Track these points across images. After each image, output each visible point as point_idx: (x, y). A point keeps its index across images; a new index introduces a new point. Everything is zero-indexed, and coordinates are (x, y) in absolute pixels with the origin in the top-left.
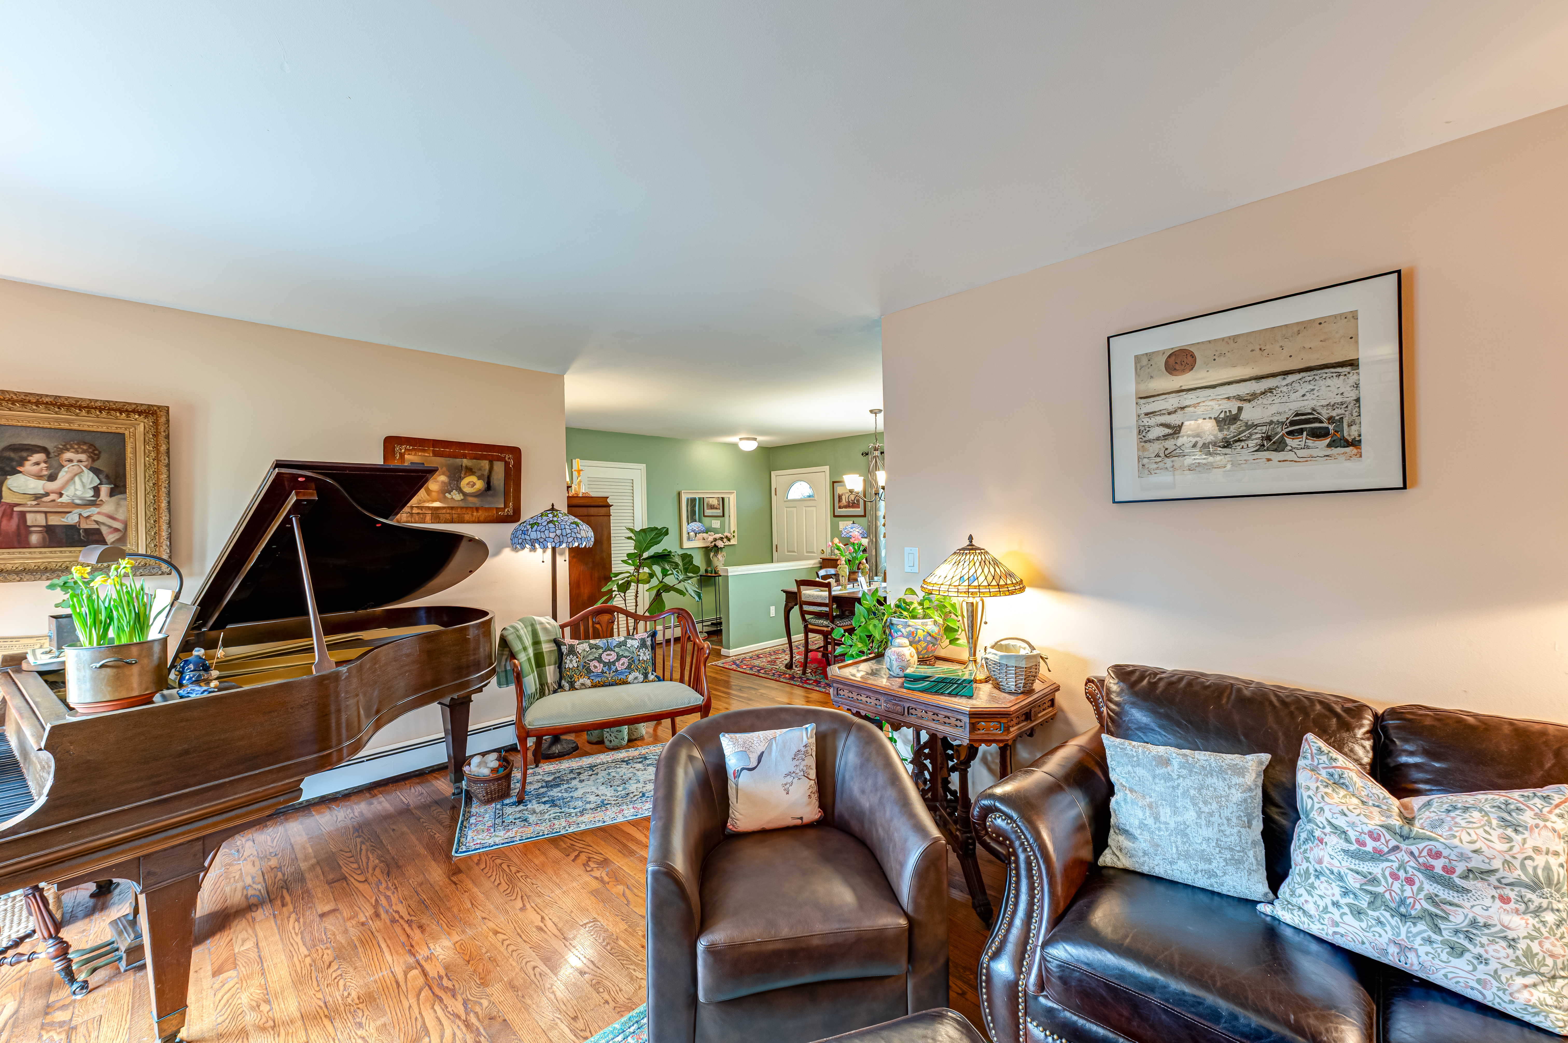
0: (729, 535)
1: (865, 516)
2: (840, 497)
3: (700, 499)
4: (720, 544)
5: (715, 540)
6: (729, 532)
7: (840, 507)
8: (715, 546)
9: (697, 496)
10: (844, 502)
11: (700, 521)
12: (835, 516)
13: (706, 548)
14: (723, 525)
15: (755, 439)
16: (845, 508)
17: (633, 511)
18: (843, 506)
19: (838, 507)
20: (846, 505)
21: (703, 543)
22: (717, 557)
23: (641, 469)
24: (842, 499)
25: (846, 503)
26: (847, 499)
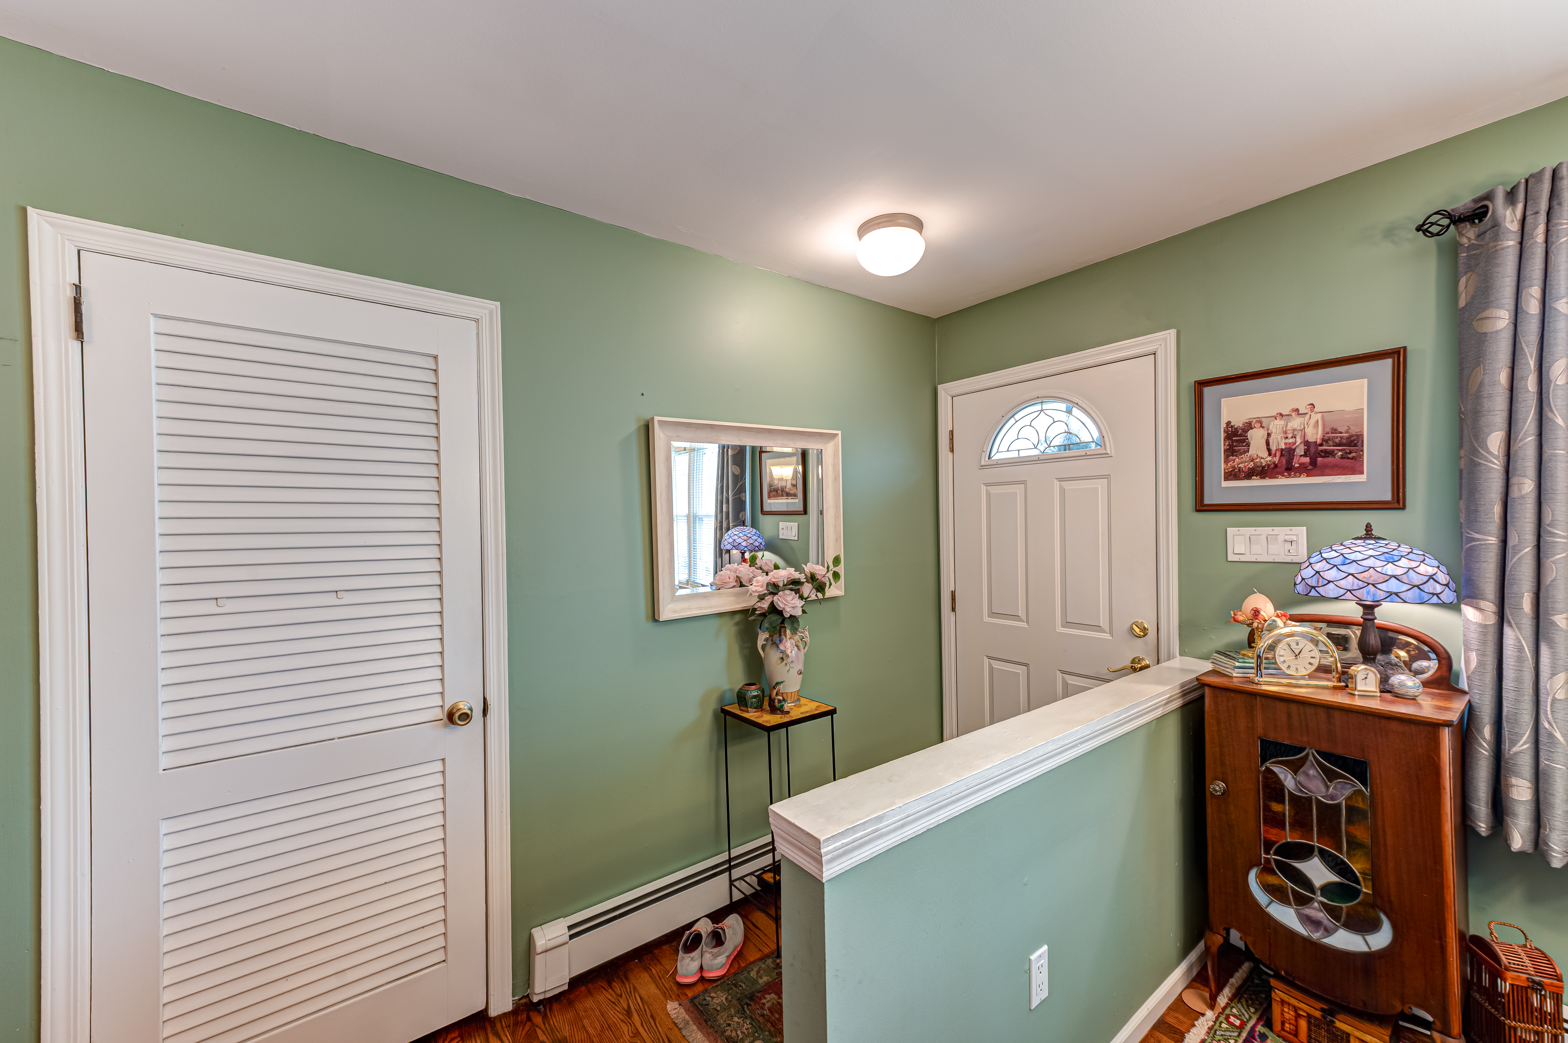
0: (819, 570)
1: (1395, 503)
2: (1237, 435)
3: (753, 448)
4: (789, 603)
5: (774, 589)
6: (821, 560)
7: (1232, 475)
8: (773, 609)
9: (749, 441)
10: (1257, 449)
11: (754, 525)
12: (1201, 507)
13: (745, 612)
14: (803, 531)
15: (917, 224)
16: (1264, 478)
17: (432, 484)
18: (1249, 469)
19: (1225, 473)
20: (1269, 465)
21: (732, 599)
22: (782, 647)
23: (477, 321)
24: (1248, 445)
25: (1269, 458)
26: (1278, 442)
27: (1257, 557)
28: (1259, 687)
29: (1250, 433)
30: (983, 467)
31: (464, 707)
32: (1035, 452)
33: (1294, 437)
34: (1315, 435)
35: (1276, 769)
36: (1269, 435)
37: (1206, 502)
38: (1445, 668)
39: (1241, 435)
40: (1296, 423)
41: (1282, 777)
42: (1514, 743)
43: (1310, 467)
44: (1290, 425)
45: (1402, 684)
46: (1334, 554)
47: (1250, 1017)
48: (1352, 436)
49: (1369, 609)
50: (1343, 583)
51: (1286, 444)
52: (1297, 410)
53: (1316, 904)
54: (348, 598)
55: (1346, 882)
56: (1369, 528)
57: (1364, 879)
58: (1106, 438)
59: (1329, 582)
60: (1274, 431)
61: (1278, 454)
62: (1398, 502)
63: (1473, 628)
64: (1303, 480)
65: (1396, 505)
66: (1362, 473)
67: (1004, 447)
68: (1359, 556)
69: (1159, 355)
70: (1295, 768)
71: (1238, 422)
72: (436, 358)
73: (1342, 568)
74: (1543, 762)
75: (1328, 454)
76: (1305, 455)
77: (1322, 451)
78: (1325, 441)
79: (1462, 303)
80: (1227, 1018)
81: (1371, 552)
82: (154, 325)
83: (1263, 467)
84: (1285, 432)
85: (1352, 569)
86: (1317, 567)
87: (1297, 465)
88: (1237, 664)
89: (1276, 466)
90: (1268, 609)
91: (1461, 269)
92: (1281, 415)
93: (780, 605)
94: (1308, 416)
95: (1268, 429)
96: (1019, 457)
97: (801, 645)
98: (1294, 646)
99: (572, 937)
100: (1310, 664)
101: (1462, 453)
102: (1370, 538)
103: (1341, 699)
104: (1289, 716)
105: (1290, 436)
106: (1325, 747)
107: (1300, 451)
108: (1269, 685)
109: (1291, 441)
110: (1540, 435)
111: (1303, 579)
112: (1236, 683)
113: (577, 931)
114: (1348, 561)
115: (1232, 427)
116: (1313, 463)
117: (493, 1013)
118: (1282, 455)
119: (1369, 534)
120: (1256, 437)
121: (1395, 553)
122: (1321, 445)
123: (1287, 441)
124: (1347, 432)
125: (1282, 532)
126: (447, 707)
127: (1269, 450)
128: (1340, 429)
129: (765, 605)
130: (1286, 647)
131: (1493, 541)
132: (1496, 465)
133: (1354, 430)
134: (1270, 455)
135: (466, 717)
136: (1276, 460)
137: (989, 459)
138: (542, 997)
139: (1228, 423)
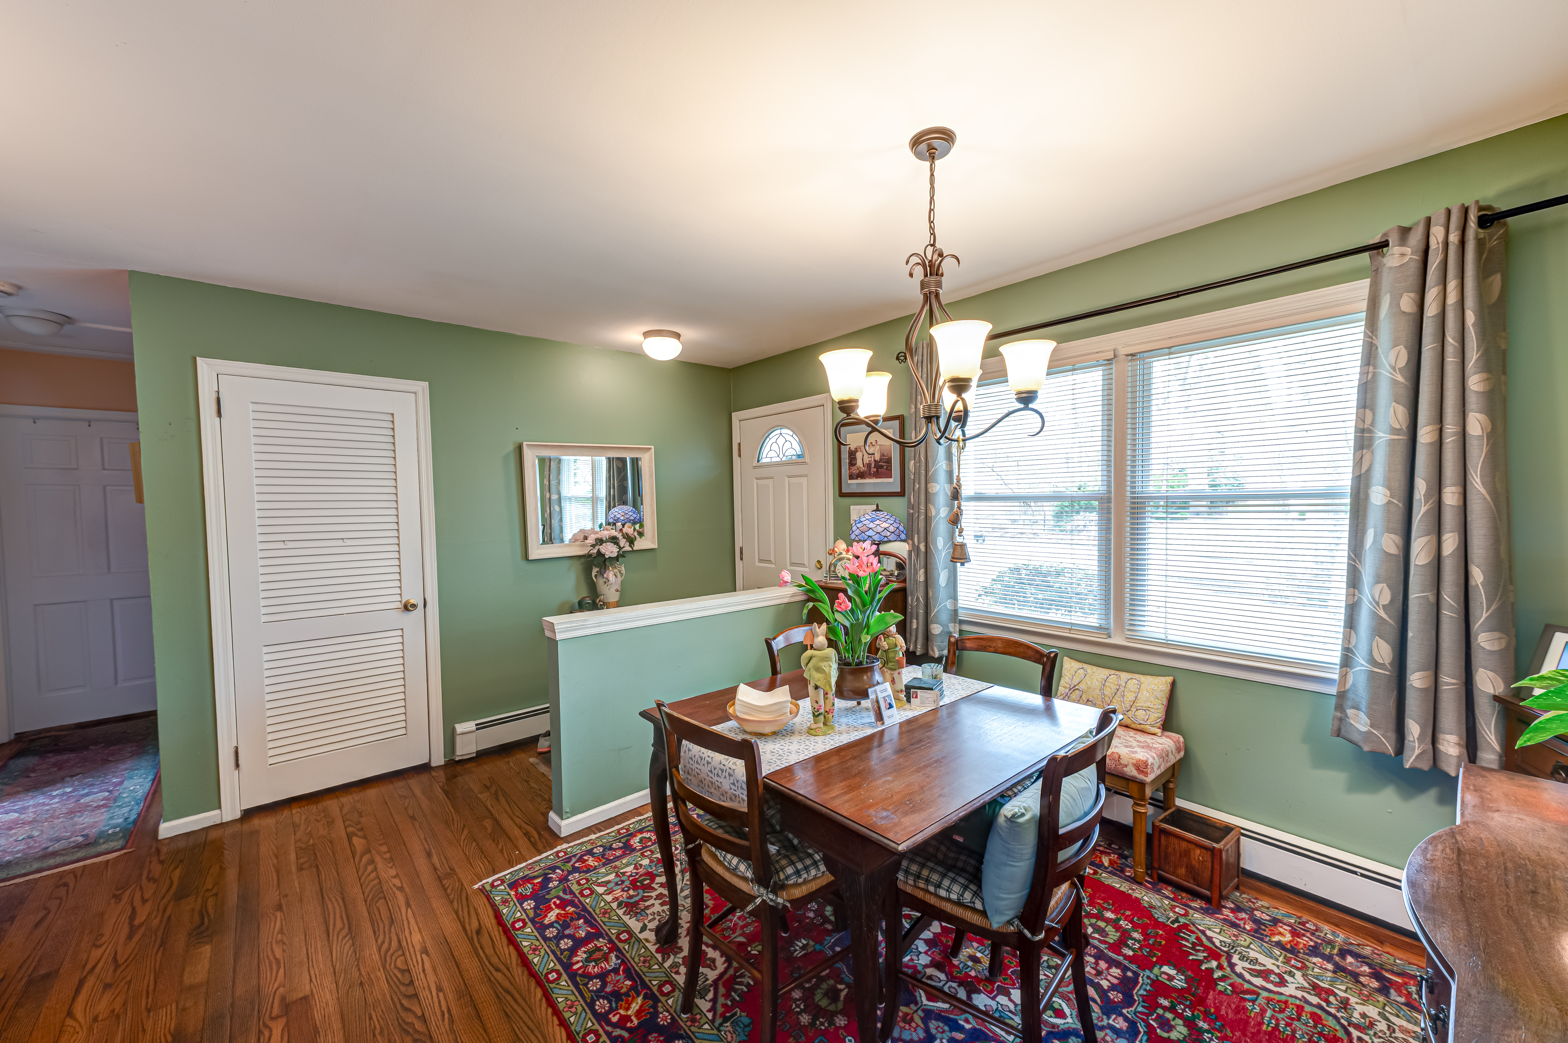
1: (902, 494)
2: (852, 455)
4: (610, 550)
5: (600, 542)
8: (600, 553)
10: (861, 461)
12: (842, 495)
13: (584, 556)
15: (677, 336)
17: (393, 483)
21: (578, 548)
22: (605, 576)
23: (415, 393)
24: (856, 460)
25: (863, 468)
26: (866, 460)
29: (857, 454)
30: (755, 467)
31: (412, 601)
32: (778, 459)
33: (871, 458)
34: (877, 457)
36: (863, 456)
40: (872, 450)
43: (876, 474)
51: (868, 461)
54: (349, 542)
60: (864, 454)
61: (866, 466)
67: (764, 456)
72: (392, 414)
76: (874, 467)
77: (880, 465)
78: (881, 460)
82: (252, 407)
84: (868, 455)
87: (872, 472)
89: (866, 472)
93: (603, 551)
97: (618, 574)
99: (477, 729)
113: (480, 727)
116: (877, 471)
117: (433, 764)
120: (859, 456)
122: (879, 462)
123: (869, 459)
126: (403, 602)
129: (595, 551)
134: (863, 466)
135: (414, 606)
136: (866, 469)
138: (460, 758)
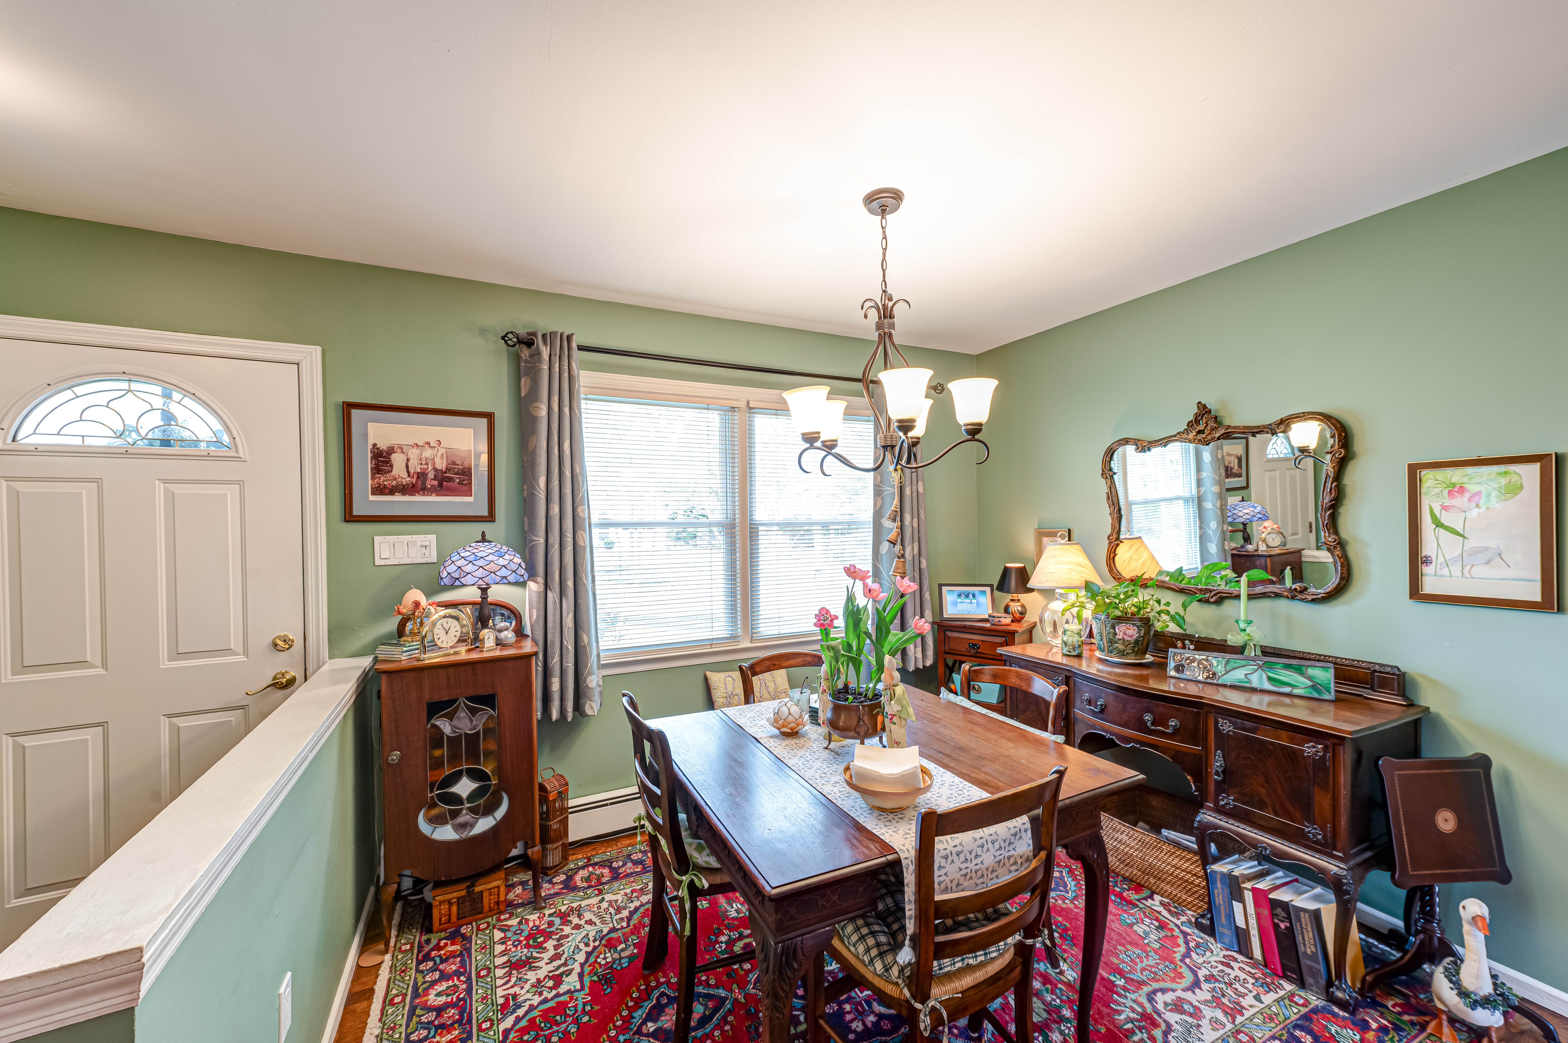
7: (379, 490)
16: (404, 495)
18: (392, 486)
19: (372, 488)
20: (408, 485)
24: (392, 466)
25: (409, 479)
26: (415, 467)
27: (399, 560)
28: (424, 662)
29: (393, 456)
33: (427, 464)
34: (441, 465)
35: (438, 723)
36: (408, 460)
37: (355, 513)
38: (519, 623)
39: (385, 457)
40: (428, 453)
41: (442, 727)
42: (553, 659)
43: (438, 489)
44: (424, 454)
45: (506, 638)
46: (468, 554)
47: (415, 937)
48: (465, 468)
49: (484, 591)
50: (476, 574)
51: (421, 469)
52: (429, 443)
53: (464, 811)
55: (483, 783)
56: (483, 534)
57: (493, 775)
58: (238, 440)
59: (468, 573)
60: (412, 457)
61: (415, 476)
62: (491, 517)
63: (534, 595)
64: (434, 498)
65: (491, 519)
66: (471, 495)
68: (483, 554)
69: (303, 366)
70: (450, 717)
71: (383, 445)
73: (475, 562)
74: (564, 664)
75: (450, 480)
76: (435, 479)
77: (446, 477)
78: (448, 470)
79: (523, 394)
80: (400, 950)
81: (489, 551)
83: (404, 486)
84: (421, 460)
85: (481, 563)
86: (459, 563)
87: (429, 486)
88: (405, 649)
89: (414, 486)
90: (424, 601)
91: (522, 372)
92: (417, 445)
94: (436, 449)
95: (407, 455)
96: (84, 446)
98: (445, 625)
100: (455, 636)
101: (525, 487)
102: (486, 542)
103: (475, 656)
104: (448, 678)
105: (424, 463)
106: (471, 692)
107: (431, 475)
108: (432, 658)
109: (425, 467)
110: (560, 481)
111: (449, 574)
112: (405, 664)
114: (478, 558)
115: (378, 449)
116: (440, 485)
118: (418, 477)
119: (484, 539)
120: (398, 460)
121: (501, 550)
122: (445, 472)
123: (422, 466)
124: (462, 465)
125: (419, 539)
127: (408, 472)
128: (458, 463)
130: (440, 627)
131: (542, 541)
132: (542, 495)
133: (466, 465)
134: (409, 476)
136: (414, 480)
137: (14, 440)
139: (375, 445)
